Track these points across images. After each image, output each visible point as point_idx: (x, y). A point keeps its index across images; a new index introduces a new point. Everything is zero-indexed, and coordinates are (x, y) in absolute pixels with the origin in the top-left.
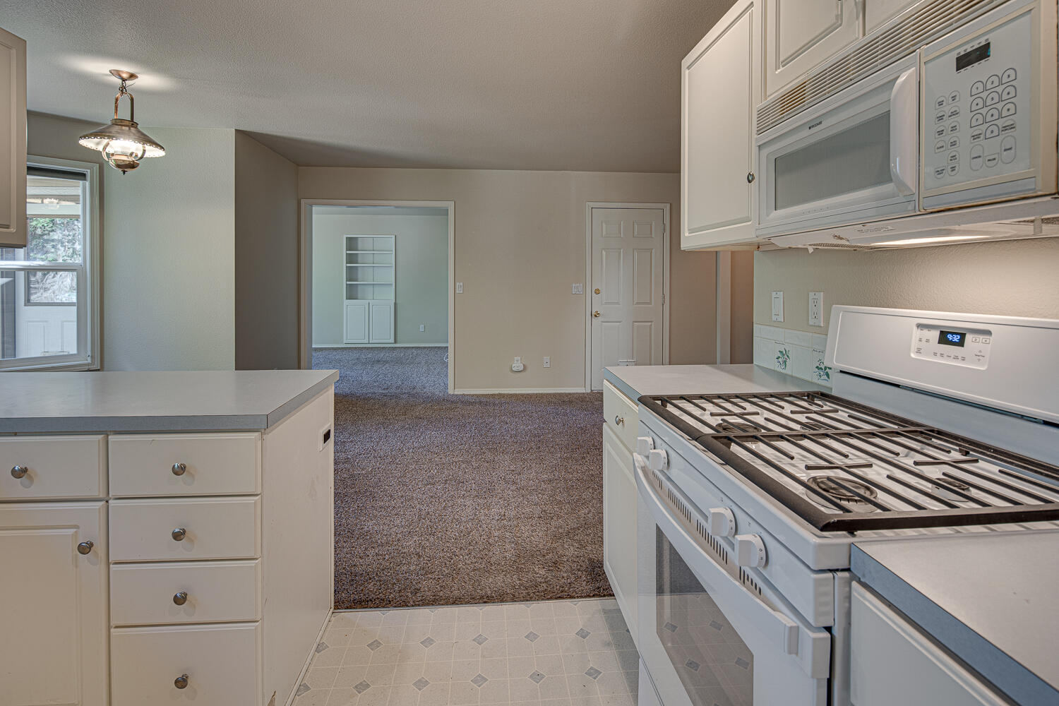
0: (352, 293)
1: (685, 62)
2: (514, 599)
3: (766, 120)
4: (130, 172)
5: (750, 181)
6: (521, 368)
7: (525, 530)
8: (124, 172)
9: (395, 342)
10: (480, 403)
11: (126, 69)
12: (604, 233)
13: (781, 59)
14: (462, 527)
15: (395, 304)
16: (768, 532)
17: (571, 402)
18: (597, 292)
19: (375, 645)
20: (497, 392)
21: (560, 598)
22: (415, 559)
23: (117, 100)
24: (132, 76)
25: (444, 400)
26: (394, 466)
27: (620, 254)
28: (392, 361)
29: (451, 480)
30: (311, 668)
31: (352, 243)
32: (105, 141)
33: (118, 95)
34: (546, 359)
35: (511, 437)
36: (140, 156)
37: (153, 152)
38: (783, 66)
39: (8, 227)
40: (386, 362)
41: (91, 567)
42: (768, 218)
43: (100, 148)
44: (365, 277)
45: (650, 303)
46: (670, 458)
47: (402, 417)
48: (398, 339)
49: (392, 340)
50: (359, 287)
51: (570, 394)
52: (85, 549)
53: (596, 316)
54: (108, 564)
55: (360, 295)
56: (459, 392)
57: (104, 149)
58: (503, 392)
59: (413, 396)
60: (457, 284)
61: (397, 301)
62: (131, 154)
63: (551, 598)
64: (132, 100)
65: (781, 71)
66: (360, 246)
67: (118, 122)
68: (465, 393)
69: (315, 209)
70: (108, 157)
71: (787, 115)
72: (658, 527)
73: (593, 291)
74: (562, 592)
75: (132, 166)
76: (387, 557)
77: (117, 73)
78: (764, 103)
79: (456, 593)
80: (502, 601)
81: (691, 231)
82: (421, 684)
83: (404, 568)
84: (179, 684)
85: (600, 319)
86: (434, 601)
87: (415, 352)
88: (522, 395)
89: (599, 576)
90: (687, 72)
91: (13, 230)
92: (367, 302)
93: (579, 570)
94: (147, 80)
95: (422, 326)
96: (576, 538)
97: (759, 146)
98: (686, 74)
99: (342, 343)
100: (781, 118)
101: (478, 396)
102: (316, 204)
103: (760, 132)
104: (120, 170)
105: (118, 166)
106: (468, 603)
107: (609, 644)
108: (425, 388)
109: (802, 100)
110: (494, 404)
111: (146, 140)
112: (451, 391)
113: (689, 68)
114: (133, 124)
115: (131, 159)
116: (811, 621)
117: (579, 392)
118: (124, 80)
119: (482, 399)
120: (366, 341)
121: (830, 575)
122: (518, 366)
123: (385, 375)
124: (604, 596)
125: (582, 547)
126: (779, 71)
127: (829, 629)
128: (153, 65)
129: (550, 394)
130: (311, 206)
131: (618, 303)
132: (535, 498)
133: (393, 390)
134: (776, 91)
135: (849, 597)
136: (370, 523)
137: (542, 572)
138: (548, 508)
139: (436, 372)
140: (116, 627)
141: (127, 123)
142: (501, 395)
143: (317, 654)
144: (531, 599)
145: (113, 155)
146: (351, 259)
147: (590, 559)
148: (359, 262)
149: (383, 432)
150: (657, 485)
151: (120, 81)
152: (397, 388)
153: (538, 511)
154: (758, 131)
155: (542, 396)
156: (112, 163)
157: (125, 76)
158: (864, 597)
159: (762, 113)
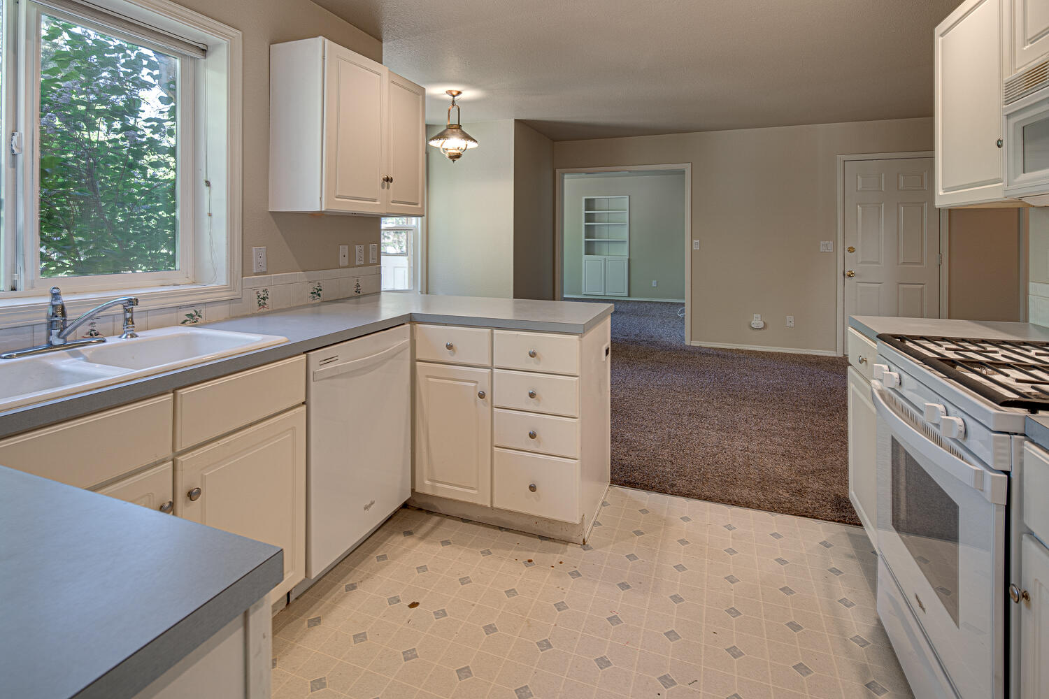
0: (590, 249)
1: (939, 29)
2: (759, 508)
3: (1012, 91)
4: (457, 160)
5: (999, 146)
6: (761, 325)
7: (769, 462)
8: (454, 161)
9: (629, 296)
10: (718, 355)
11: (455, 88)
12: (860, 187)
13: (1029, 37)
14: (708, 450)
15: (629, 259)
16: (970, 416)
17: (818, 364)
18: (851, 250)
19: (644, 511)
20: (735, 348)
21: (804, 516)
22: (669, 464)
23: (449, 111)
24: (459, 93)
25: (681, 349)
26: (642, 397)
27: (879, 209)
28: (628, 313)
29: (694, 414)
30: (601, 514)
31: (590, 204)
32: (441, 141)
33: (450, 107)
34: (790, 318)
35: (752, 388)
36: (464, 148)
37: (472, 145)
38: (1031, 43)
39: (417, 204)
40: (623, 313)
41: (483, 406)
42: (1016, 181)
43: (439, 146)
44: (603, 234)
45: (921, 263)
46: (902, 380)
47: (645, 360)
48: (632, 293)
49: (626, 294)
50: (596, 244)
51: (817, 356)
52: (482, 395)
53: (849, 276)
54: (492, 407)
55: (596, 251)
56: (695, 344)
57: (442, 145)
58: (740, 348)
59: (652, 343)
60: (694, 241)
61: (631, 258)
62: (458, 148)
63: (795, 515)
64: (459, 109)
65: (1029, 48)
66: (597, 206)
67: (450, 127)
68: (703, 345)
69: (566, 176)
70: (445, 152)
71: (1032, 89)
72: (893, 438)
73: (846, 249)
74: (806, 512)
75: (458, 156)
76: (646, 459)
77: (449, 92)
78: (1014, 75)
79: (707, 493)
80: (748, 507)
81: (945, 190)
82: (682, 542)
83: (661, 468)
84: (532, 489)
85: (854, 279)
86: (688, 495)
87: (649, 307)
88: (763, 353)
89: (846, 508)
90: (940, 39)
91: (419, 206)
92: (603, 257)
93: (824, 500)
94: (468, 94)
95: (654, 282)
96: (821, 476)
97: (1007, 115)
98: (939, 41)
99: (580, 294)
100: (1026, 92)
101: (715, 349)
102: (568, 173)
103: (1007, 102)
104: (451, 160)
105: (450, 157)
106: (718, 502)
107: (852, 557)
108: (662, 338)
109: (1043, 78)
110: (733, 358)
111: (467, 137)
112: (687, 342)
113: (942, 35)
114: (459, 127)
115: (458, 152)
116: (991, 466)
117: (829, 355)
118: (454, 96)
119: (720, 352)
120: (602, 293)
121: (1008, 436)
122: (757, 322)
123: (623, 324)
124: (850, 524)
125: (827, 484)
126: (1027, 47)
127: (1008, 473)
128: (471, 84)
129: (794, 355)
130: (563, 174)
131: (878, 263)
132: (778, 439)
133: (633, 337)
134: (1024, 66)
135: (1021, 453)
136: (629, 434)
137: (787, 495)
138: (792, 450)
139: (671, 325)
140: (496, 447)
141: (454, 127)
142: (738, 351)
143: (603, 508)
144: (776, 511)
145: (447, 149)
146: (589, 218)
147: (836, 495)
148: (596, 220)
149: (629, 369)
150: (891, 402)
151: (452, 97)
152: (636, 336)
153: (781, 450)
154: (1006, 101)
155: (785, 355)
156: (447, 155)
157: (455, 93)
158: (1030, 448)
159: (1009, 86)
